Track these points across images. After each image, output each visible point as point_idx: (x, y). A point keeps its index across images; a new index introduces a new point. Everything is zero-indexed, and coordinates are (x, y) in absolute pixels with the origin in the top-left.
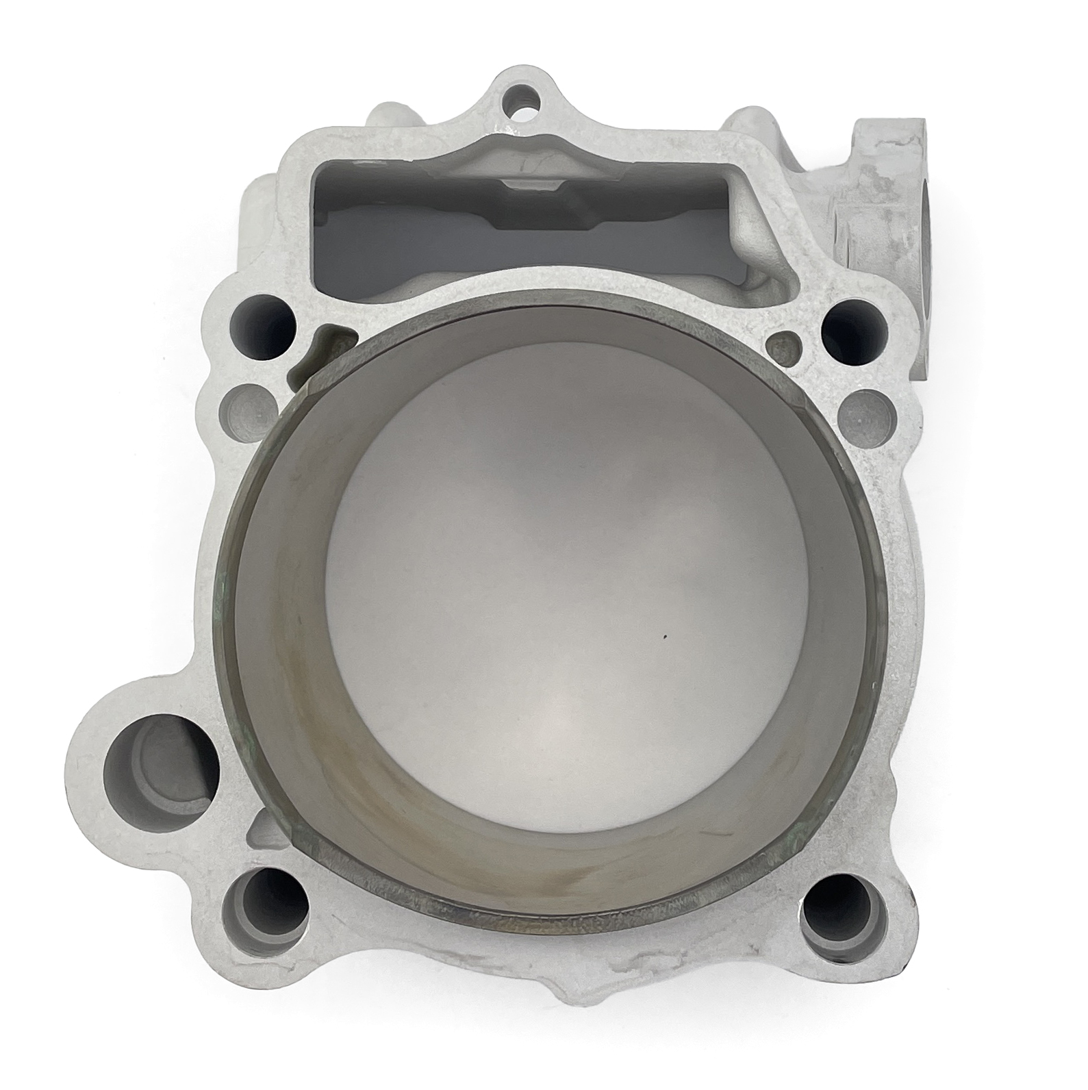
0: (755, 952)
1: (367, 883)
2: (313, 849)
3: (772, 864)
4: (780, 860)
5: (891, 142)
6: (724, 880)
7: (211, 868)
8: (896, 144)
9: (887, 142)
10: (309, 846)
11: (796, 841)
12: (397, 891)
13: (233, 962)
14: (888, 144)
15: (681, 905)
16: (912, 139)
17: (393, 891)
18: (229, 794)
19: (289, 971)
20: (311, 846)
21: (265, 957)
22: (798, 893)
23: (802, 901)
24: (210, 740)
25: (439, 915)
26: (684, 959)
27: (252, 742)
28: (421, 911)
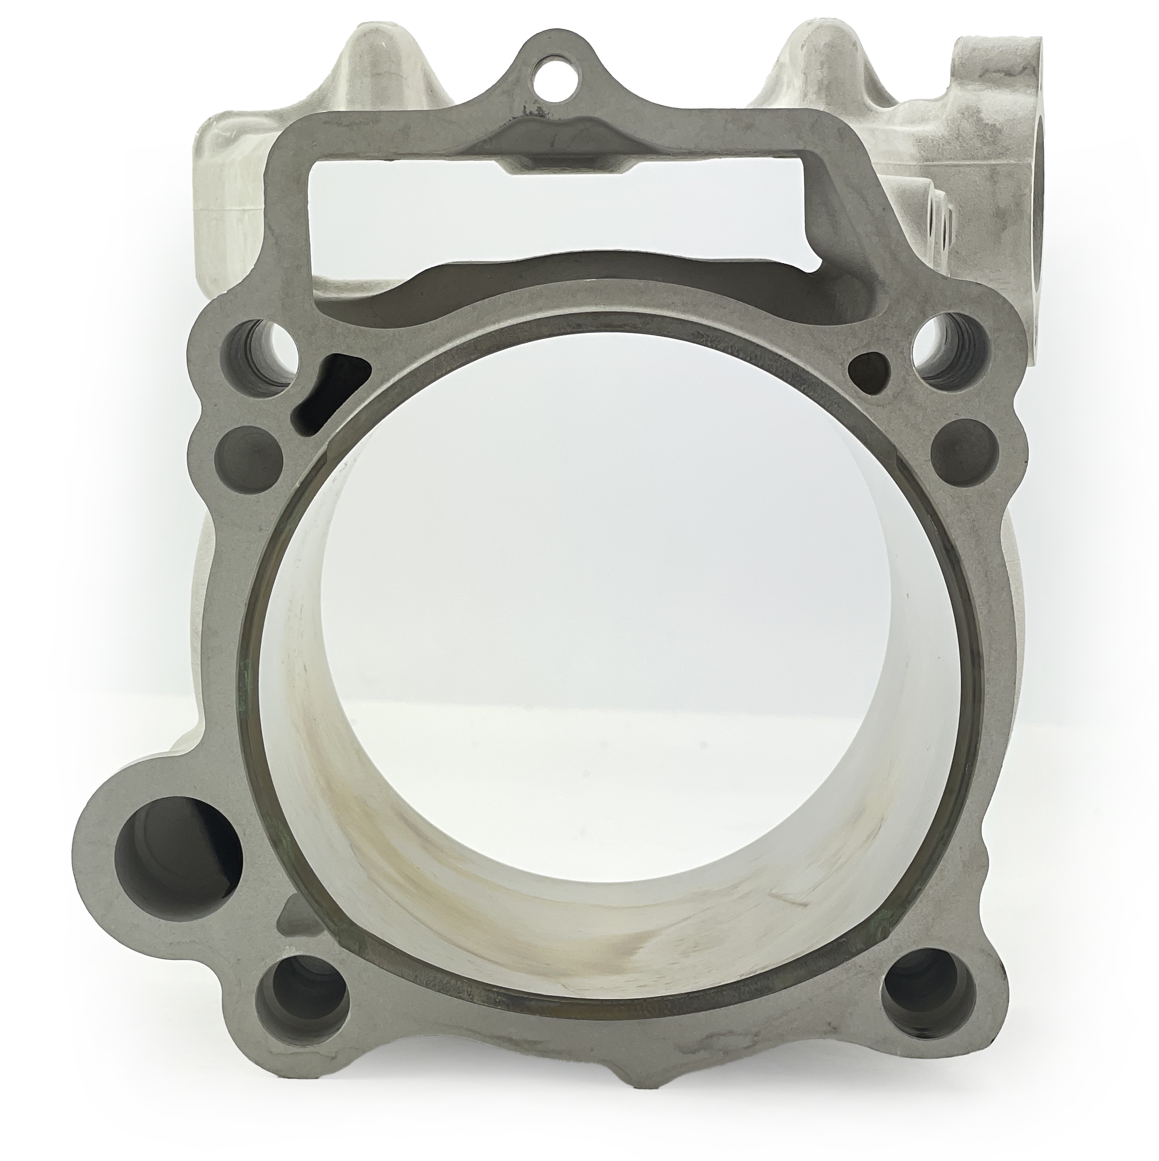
0: (833, 1030)
1: (417, 976)
2: (360, 947)
3: (854, 950)
4: (862, 946)
5: (999, 71)
6: (802, 964)
7: (239, 958)
8: (1006, 75)
9: (995, 72)
10: (355, 944)
11: (880, 928)
12: (448, 982)
13: (271, 1052)
14: (994, 74)
15: (755, 989)
16: (1024, 68)
17: (445, 982)
18: (255, 879)
19: (331, 1060)
20: (357, 944)
21: (304, 1046)
22: (879, 968)
23: (884, 977)
24: (230, 824)
25: (495, 1004)
26: (756, 1039)
27: (288, 839)
28: (474, 1001)
